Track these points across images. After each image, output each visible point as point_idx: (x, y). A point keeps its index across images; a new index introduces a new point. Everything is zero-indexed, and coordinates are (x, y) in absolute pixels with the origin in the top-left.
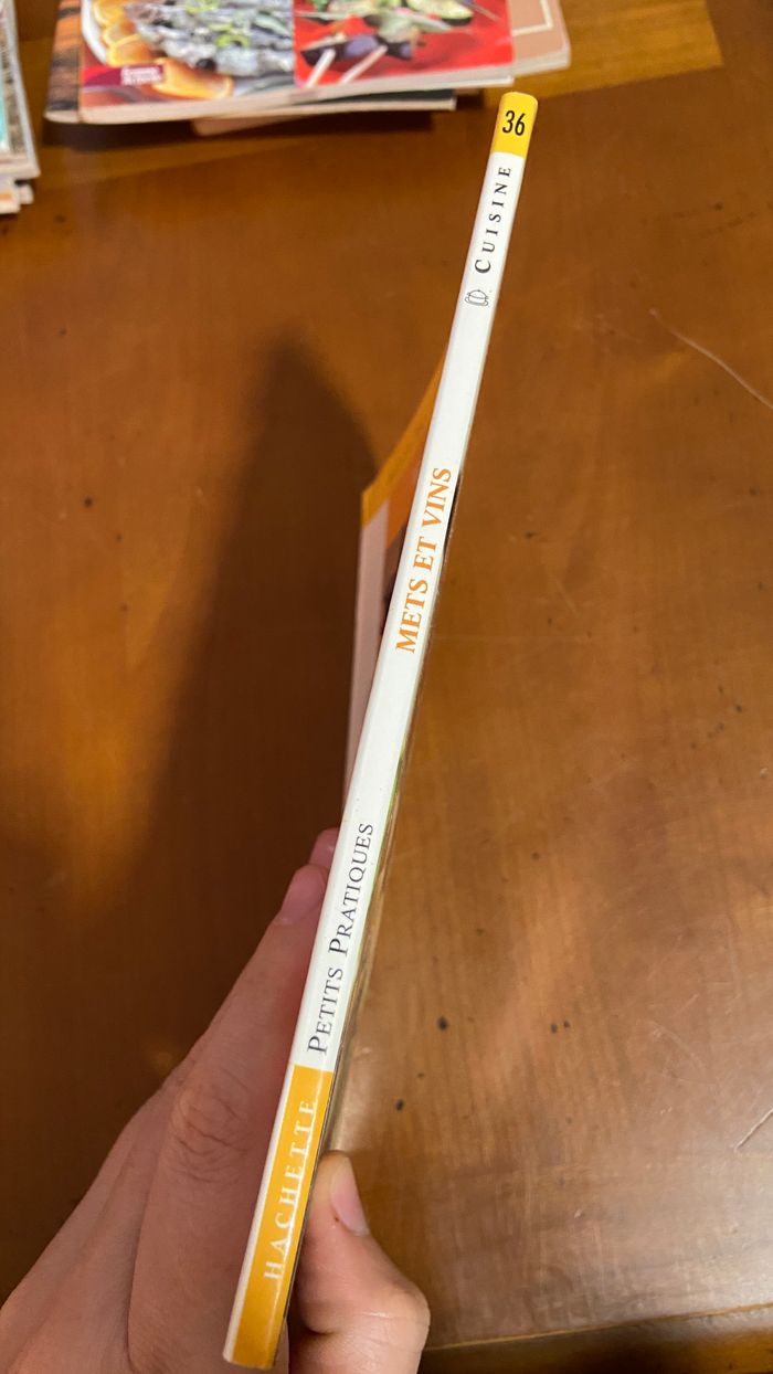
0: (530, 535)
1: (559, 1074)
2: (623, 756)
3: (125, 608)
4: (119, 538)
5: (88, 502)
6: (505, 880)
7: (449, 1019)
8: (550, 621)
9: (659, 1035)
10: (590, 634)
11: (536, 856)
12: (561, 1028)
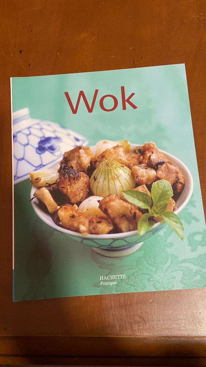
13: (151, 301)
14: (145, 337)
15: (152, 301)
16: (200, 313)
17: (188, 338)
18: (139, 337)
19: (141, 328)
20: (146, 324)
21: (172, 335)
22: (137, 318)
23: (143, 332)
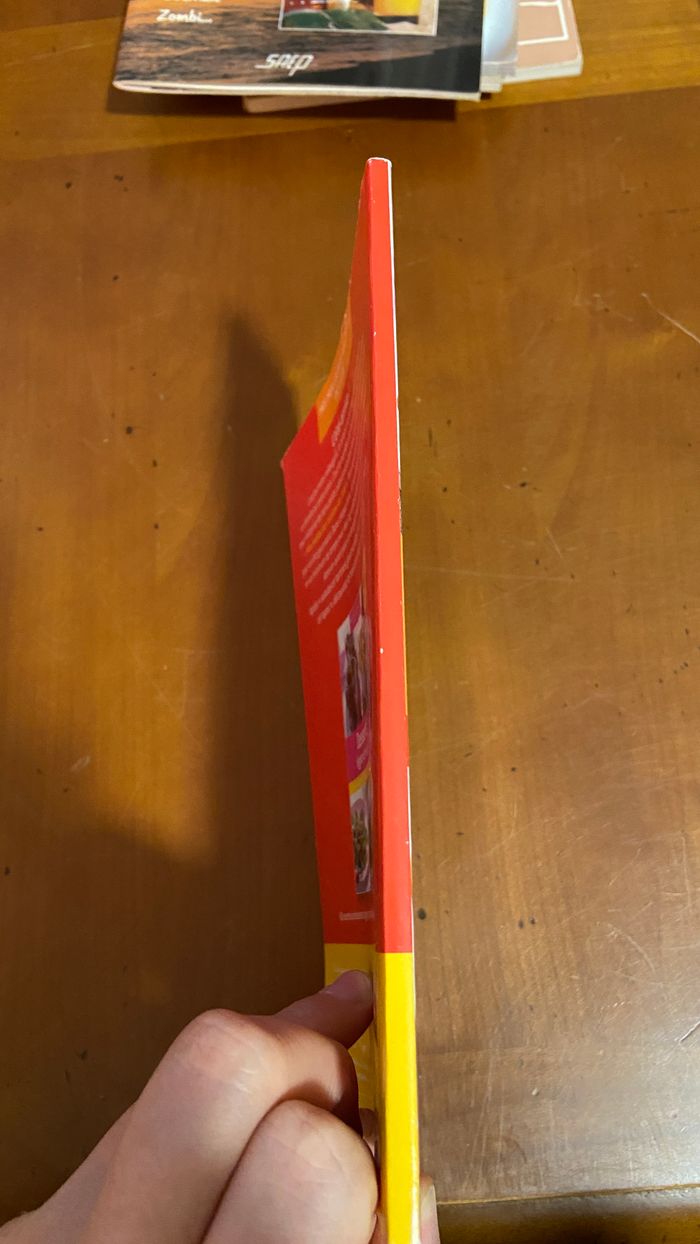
0: (523, 485)
1: (524, 966)
2: (597, 685)
3: (156, 527)
4: (155, 464)
5: (129, 430)
6: (484, 790)
7: (427, 910)
8: (537, 562)
9: (615, 936)
10: (573, 577)
11: (513, 769)
12: (527, 925)
13: (534, 1093)
14: (525, 1197)
15: (538, 1094)
16: (675, 1116)
17: (648, 1191)
18: (509, 1199)
19: (513, 1172)
20: (525, 1160)
21: (604, 1188)
22: (499, 1146)
23: (519, 1185)
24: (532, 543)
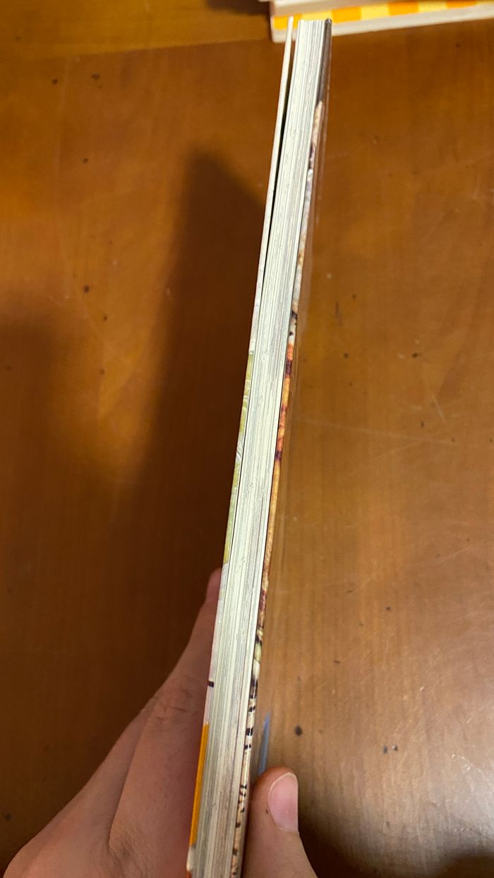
0: (415, 355)
1: (384, 786)
2: (468, 540)
3: (102, 372)
4: (105, 318)
5: (87, 289)
6: (361, 625)
7: (303, 727)
8: (422, 425)
9: (468, 769)
10: (453, 440)
11: (388, 609)
12: (390, 751)
24: (420, 408)
